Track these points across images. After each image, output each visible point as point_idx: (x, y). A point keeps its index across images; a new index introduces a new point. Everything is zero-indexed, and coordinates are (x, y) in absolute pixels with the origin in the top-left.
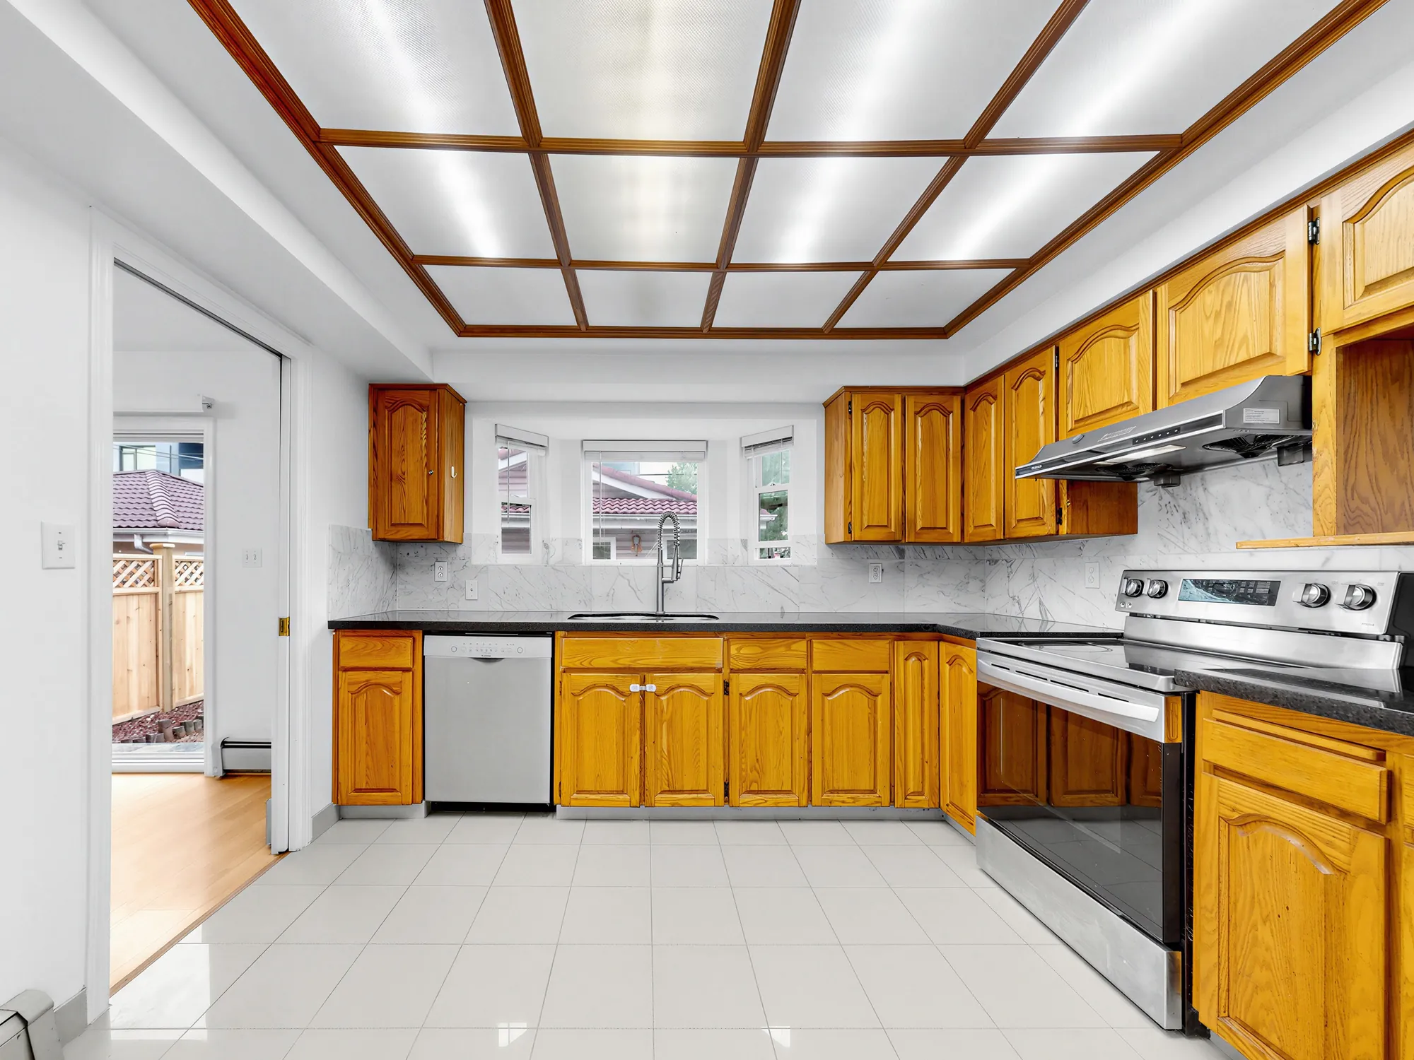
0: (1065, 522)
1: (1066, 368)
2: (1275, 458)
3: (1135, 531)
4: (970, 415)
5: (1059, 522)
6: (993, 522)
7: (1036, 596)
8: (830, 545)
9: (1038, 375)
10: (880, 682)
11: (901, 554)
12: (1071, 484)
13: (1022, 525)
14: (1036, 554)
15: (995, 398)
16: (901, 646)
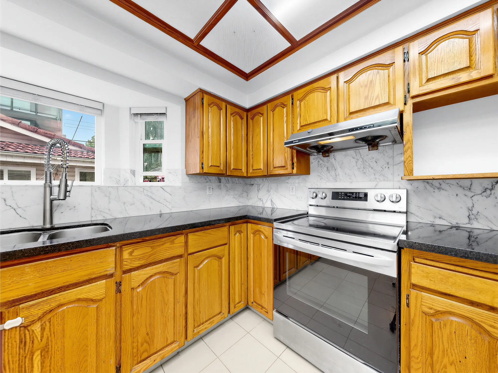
0: (295, 168)
1: (296, 103)
2: (367, 148)
3: (309, 173)
4: (250, 121)
5: (293, 168)
6: (262, 167)
7: (269, 198)
8: (188, 175)
9: (283, 106)
10: (224, 250)
11: (220, 181)
12: (297, 152)
13: (276, 169)
14: (269, 182)
15: (262, 114)
16: (232, 228)
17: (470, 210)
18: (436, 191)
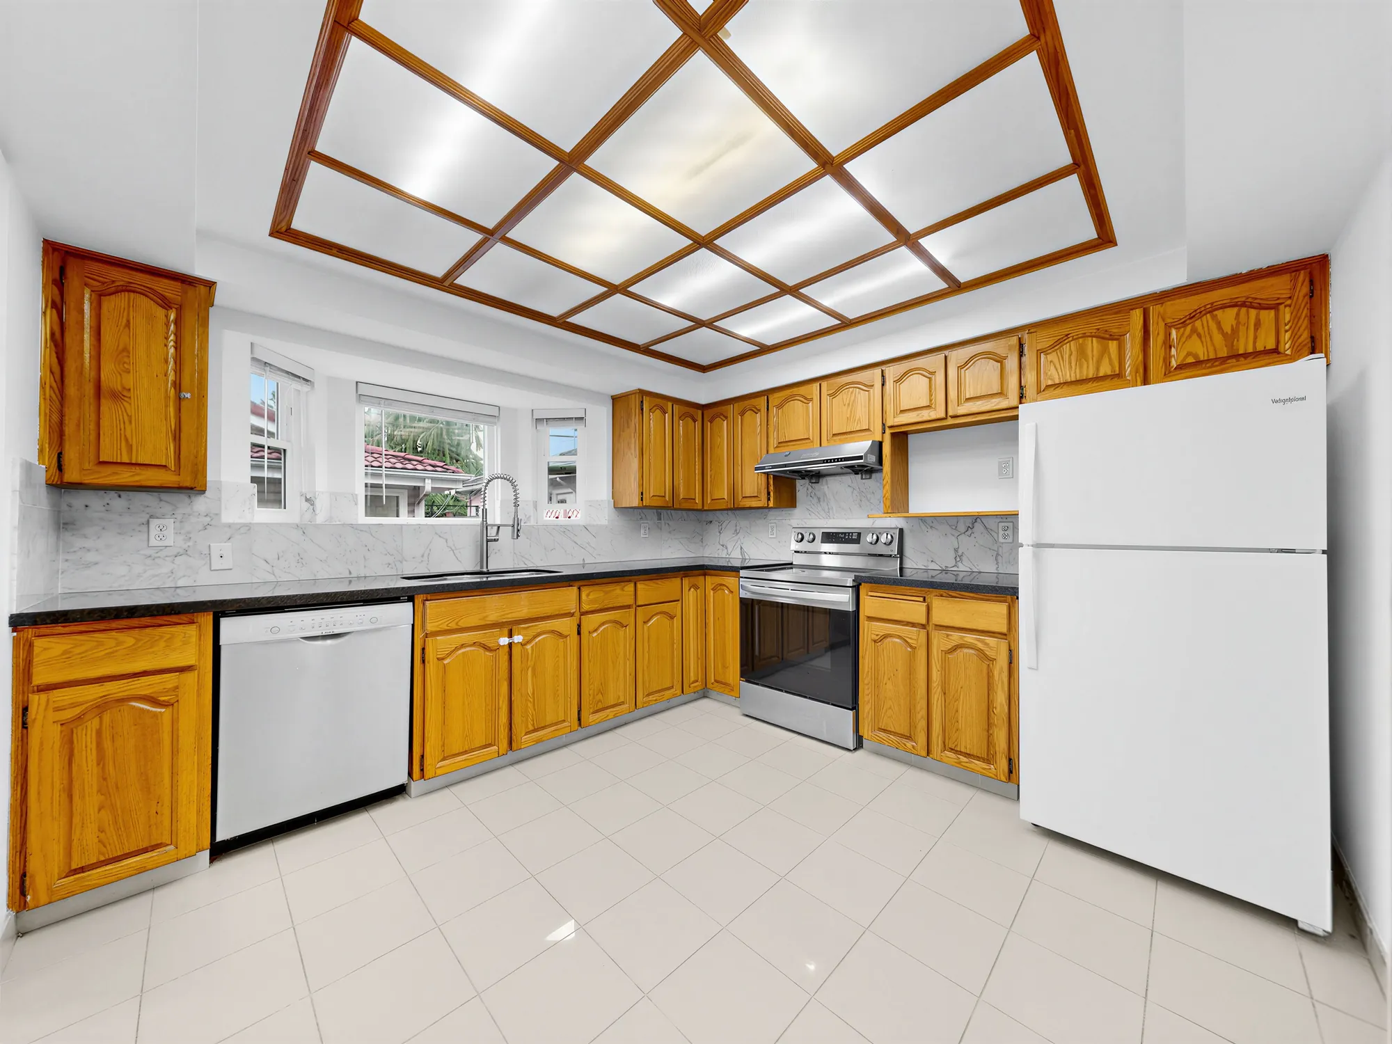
0: (771, 499)
1: (773, 410)
3: (795, 506)
4: (708, 424)
5: (769, 499)
6: (726, 497)
7: (738, 544)
8: (618, 509)
9: (756, 411)
10: (676, 608)
11: (660, 517)
12: (775, 477)
13: (745, 499)
14: (737, 518)
15: (726, 418)
16: (686, 581)
17: (956, 550)
18: (930, 530)
